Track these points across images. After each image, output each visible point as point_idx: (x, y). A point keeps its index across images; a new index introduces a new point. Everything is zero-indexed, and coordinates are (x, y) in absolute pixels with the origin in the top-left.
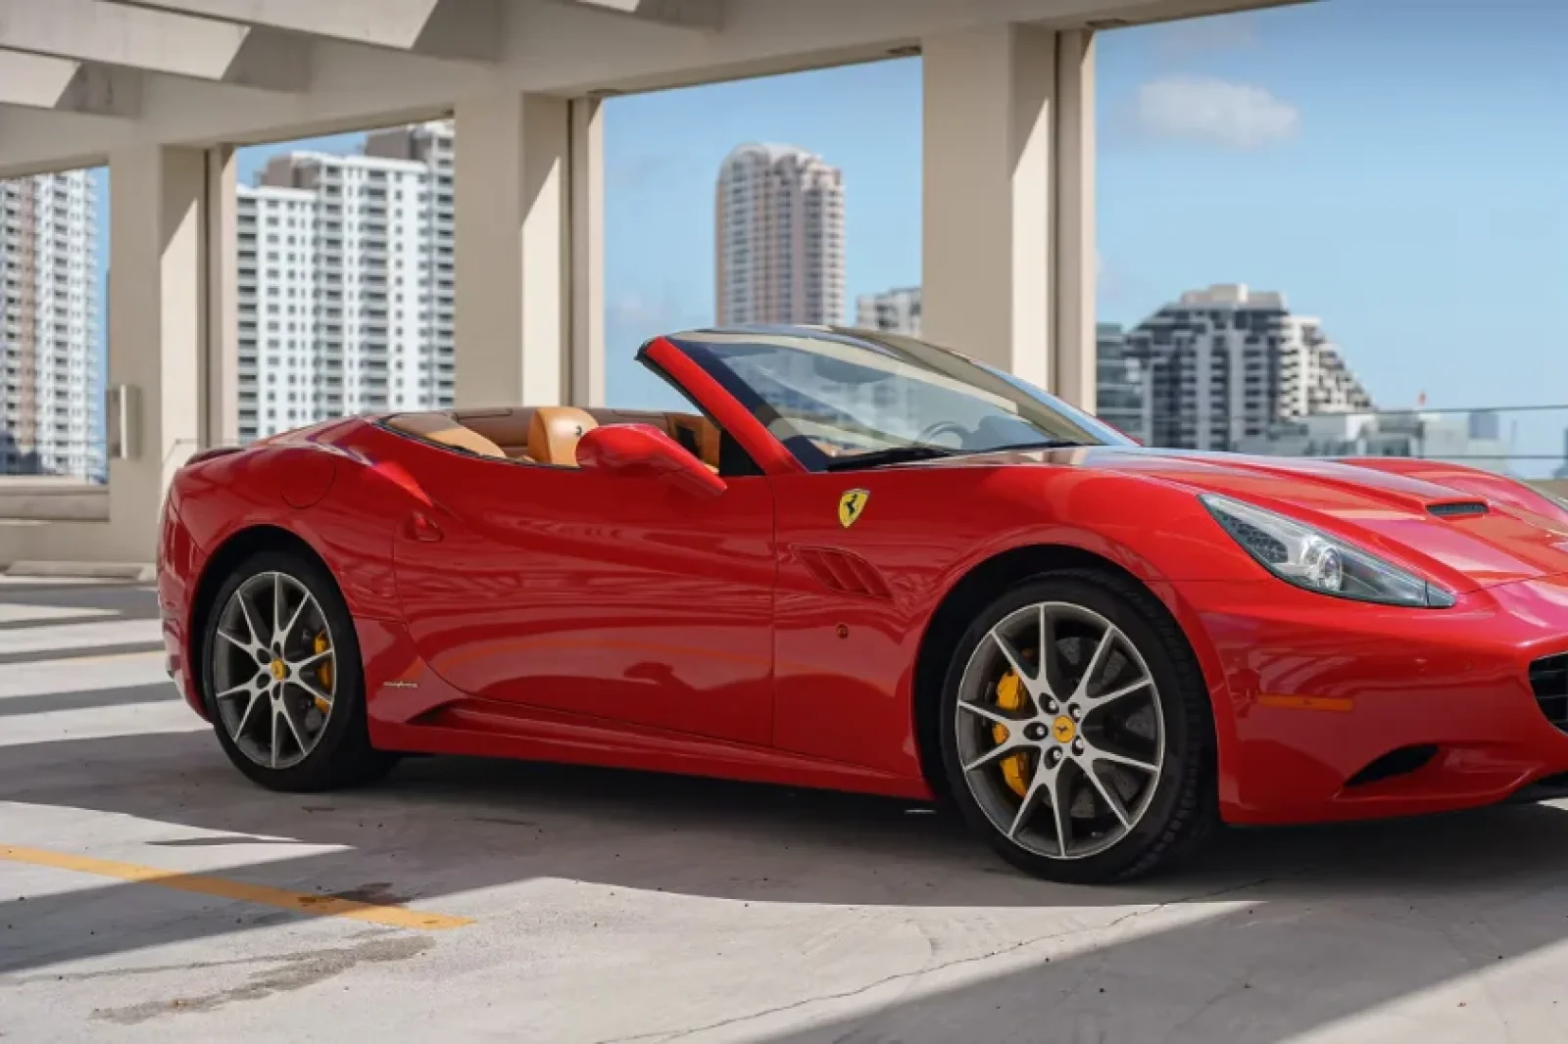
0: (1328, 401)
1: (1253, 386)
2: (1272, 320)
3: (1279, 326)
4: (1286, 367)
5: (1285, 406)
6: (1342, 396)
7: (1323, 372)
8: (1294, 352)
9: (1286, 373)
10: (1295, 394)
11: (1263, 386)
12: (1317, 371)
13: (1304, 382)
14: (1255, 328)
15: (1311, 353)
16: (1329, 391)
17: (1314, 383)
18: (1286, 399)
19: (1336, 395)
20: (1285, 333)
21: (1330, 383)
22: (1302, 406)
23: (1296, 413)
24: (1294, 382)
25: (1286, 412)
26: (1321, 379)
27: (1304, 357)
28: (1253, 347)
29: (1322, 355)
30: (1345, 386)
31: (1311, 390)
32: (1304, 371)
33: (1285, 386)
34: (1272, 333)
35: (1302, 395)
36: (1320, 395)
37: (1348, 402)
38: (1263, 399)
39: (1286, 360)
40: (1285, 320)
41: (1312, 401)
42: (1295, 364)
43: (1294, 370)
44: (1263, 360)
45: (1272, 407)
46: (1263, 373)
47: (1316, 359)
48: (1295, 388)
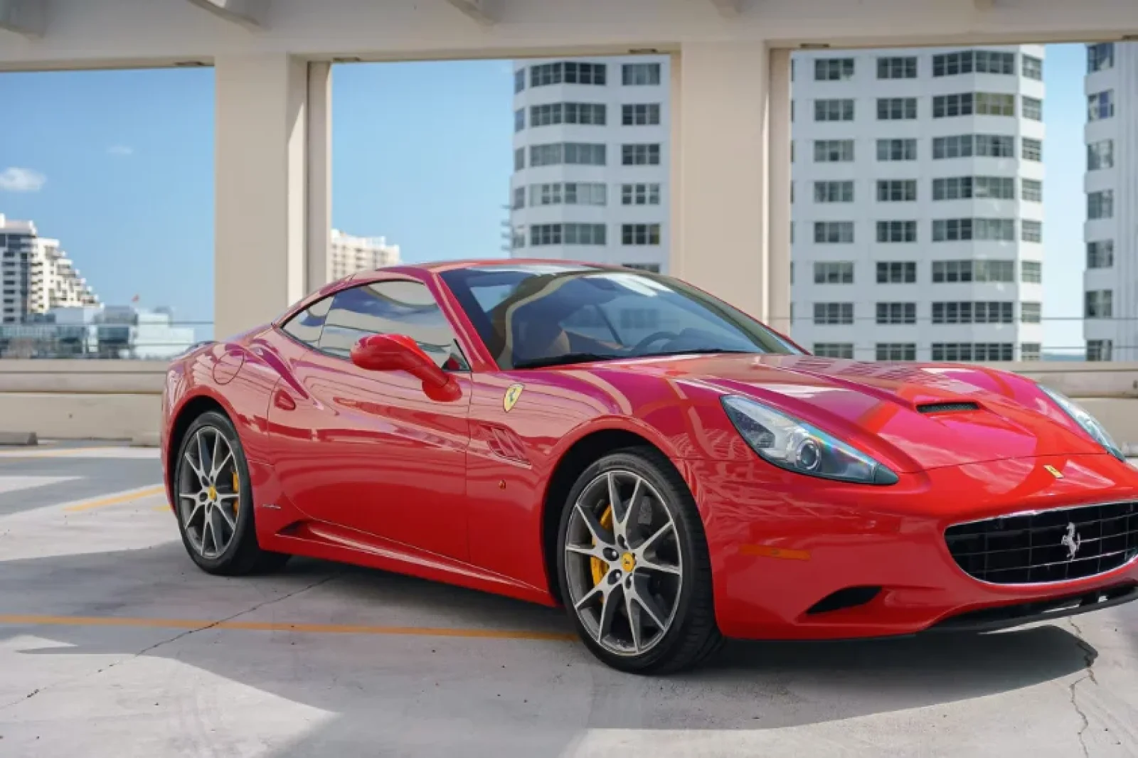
0: (64, 299)
1: (10, 287)
2: (23, 241)
3: (29, 246)
4: (35, 274)
5: (34, 302)
6: (74, 295)
7: (61, 279)
8: (40, 264)
9: (35, 279)
10: (40, 293)
11: (18, 287)
12: (57, 278)
13: (46, 285)
14: (10, 246)
15: (52, 265)
16: (65, 292)
17: (54, 286)
18: (35, 297)
19: (69, 295)
20: (34, 250)
21: (65, 286)
22: (46, 302)
23: (42, 306)
24: (40, 285)
25: (35, 306)
26: (59, 283)
27: (46, 267)
28: (10, 259)
29: (59, 267)
30: (76, 288)
31: (51, 291)
32: (46, 277)
33: (35, 288)
34: (24, 250)
35: (46, 294)
36: (59, 295)
37: (79, 300)
38: (17, 296)
39: (35, 269)
40: (34, 241)
41: (53, 299)
42: (41, 272)
43: (39, 277)
44: (17, 269)
45: (24, 302)
46: (17, 278)
47: (55, 269)
48: (41, 289)
